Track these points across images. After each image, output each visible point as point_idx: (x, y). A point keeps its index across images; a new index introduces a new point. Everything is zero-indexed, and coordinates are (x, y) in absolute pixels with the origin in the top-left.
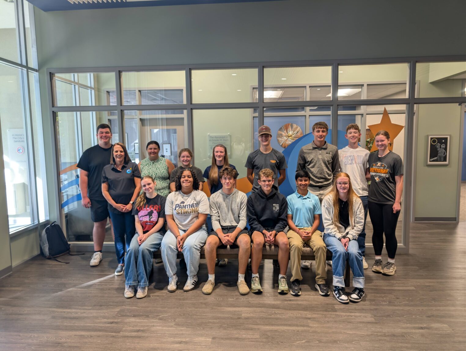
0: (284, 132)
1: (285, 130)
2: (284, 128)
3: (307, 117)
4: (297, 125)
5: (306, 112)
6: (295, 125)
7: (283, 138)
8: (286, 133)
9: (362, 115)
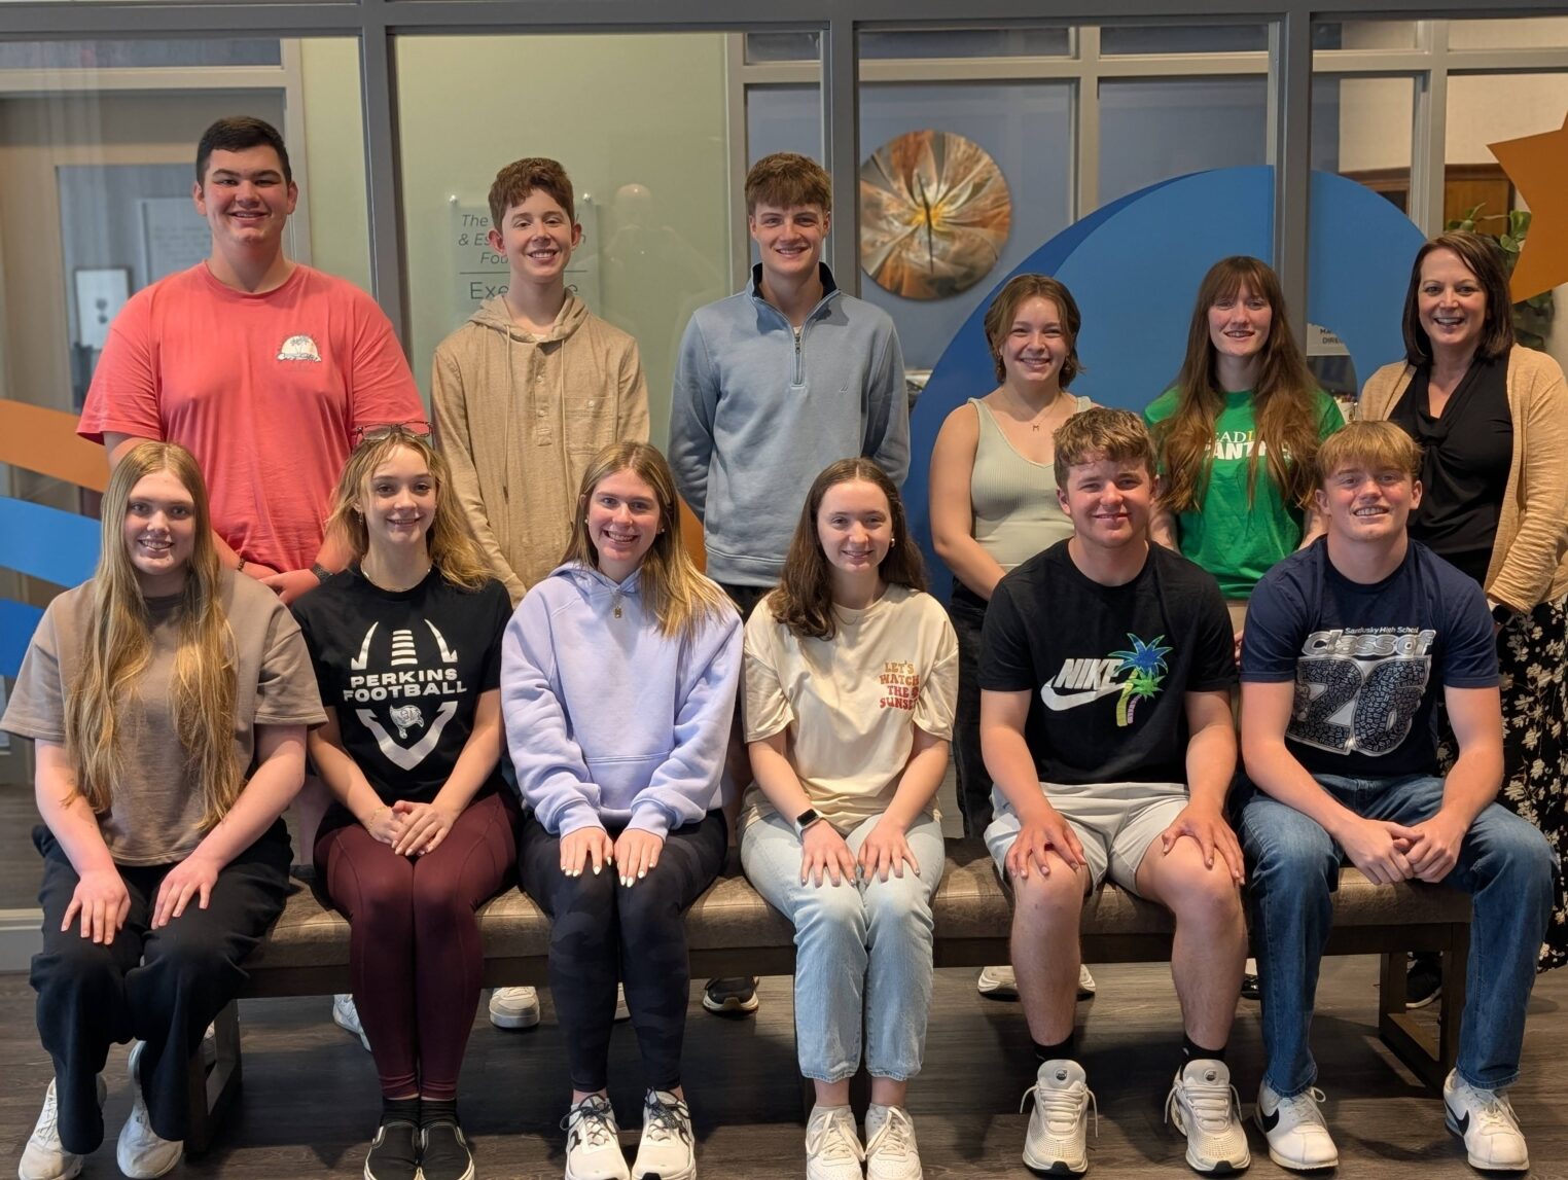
0: (889, 189)
1: (896, 178)
2: (893, 162)
3: (1089, 86)
4: (970, 139)
5: (1077, 57)
6: (962, 140)
7: (883, 224)
8: (906, 194)
9: (1421, 76)
